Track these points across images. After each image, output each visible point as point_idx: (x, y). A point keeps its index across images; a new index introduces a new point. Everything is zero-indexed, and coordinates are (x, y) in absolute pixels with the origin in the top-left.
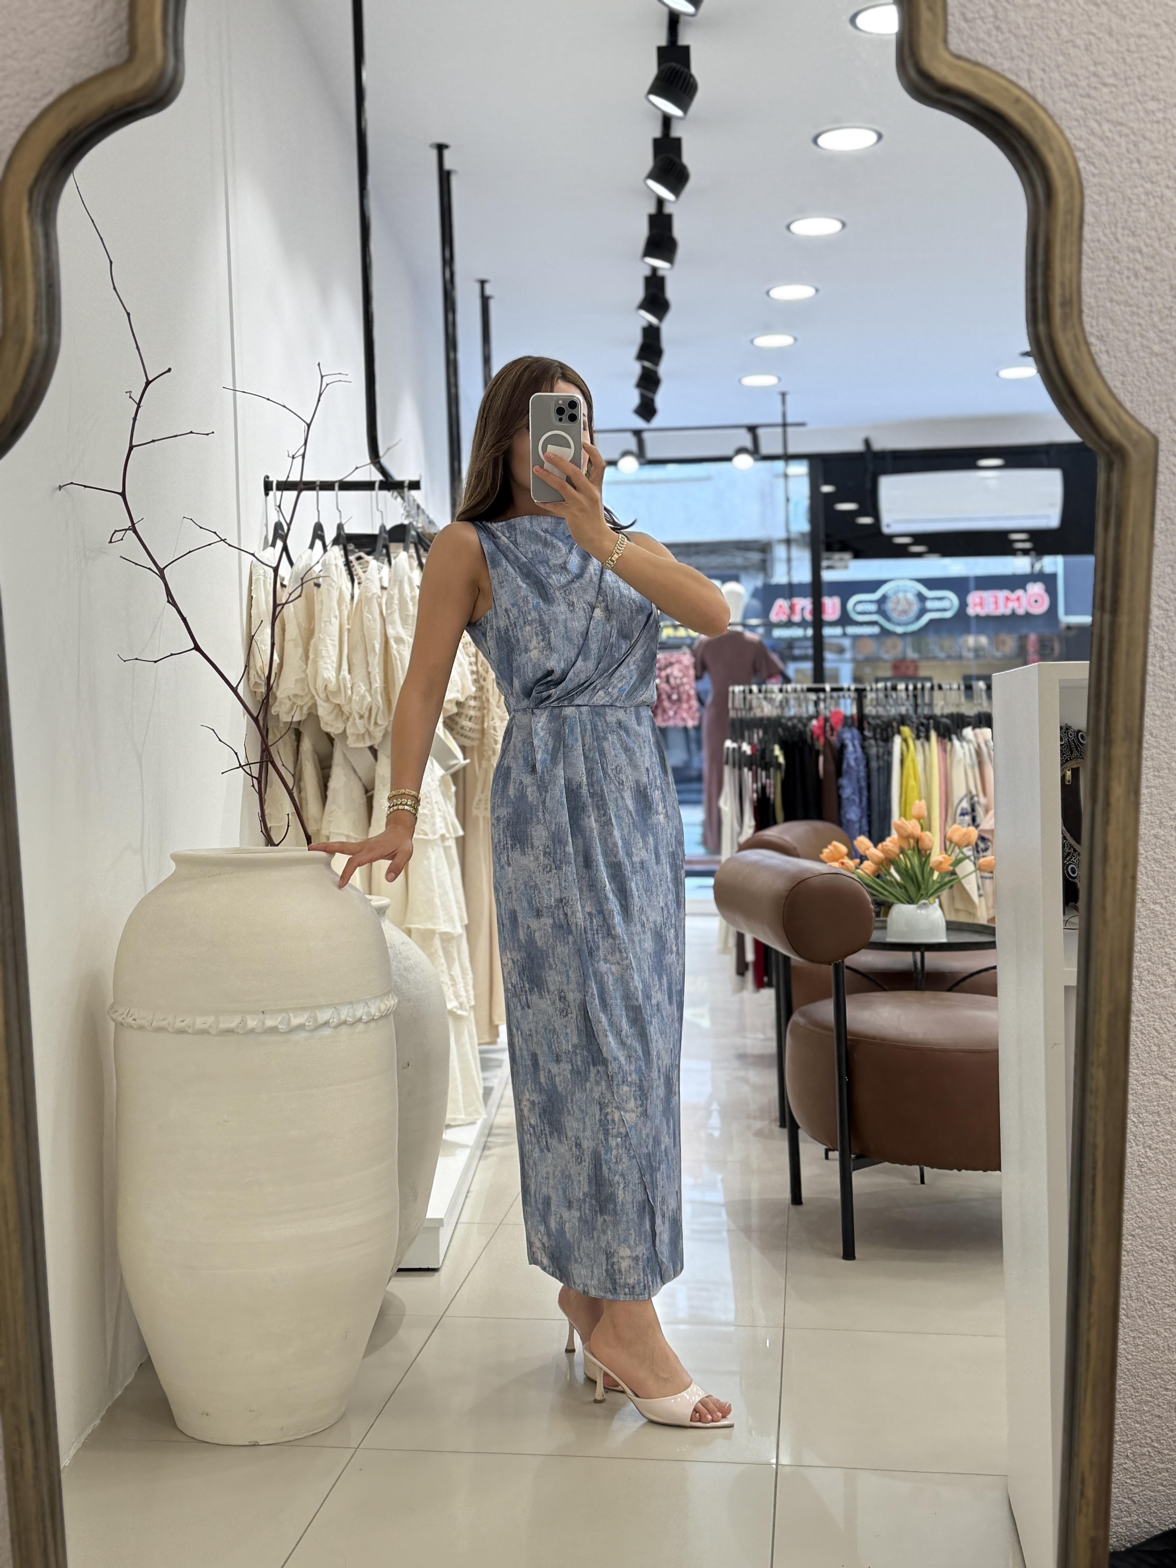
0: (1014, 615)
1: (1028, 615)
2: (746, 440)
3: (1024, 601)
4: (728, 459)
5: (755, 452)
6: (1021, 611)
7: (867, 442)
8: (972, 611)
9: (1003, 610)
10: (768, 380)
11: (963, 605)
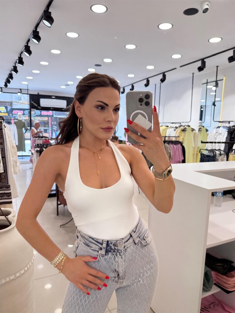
0: (48, 115)
1: (50, 115)
2: (20, 91)
3: (49, 113)
4: (17, 93)
5: (21, 93)
6: (49, 115)
7: (38, 93)
8: (42, 114)
9: (46, 114)
10: (26, 83)
11: (41, 113)
